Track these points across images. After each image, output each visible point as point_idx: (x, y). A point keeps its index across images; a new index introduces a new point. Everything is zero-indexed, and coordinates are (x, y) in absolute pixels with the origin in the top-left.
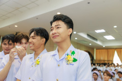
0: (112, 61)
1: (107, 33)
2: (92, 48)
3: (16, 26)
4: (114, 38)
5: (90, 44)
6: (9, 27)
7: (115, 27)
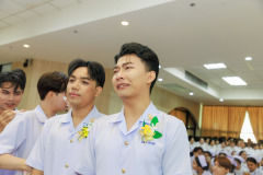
0: (238, 133)
1: (230, 72)
2: (195, 103)
3: (26, 46)
4: (244, 83)
5: (191, 94)
6: (11, 46)
7: (249, 59)
